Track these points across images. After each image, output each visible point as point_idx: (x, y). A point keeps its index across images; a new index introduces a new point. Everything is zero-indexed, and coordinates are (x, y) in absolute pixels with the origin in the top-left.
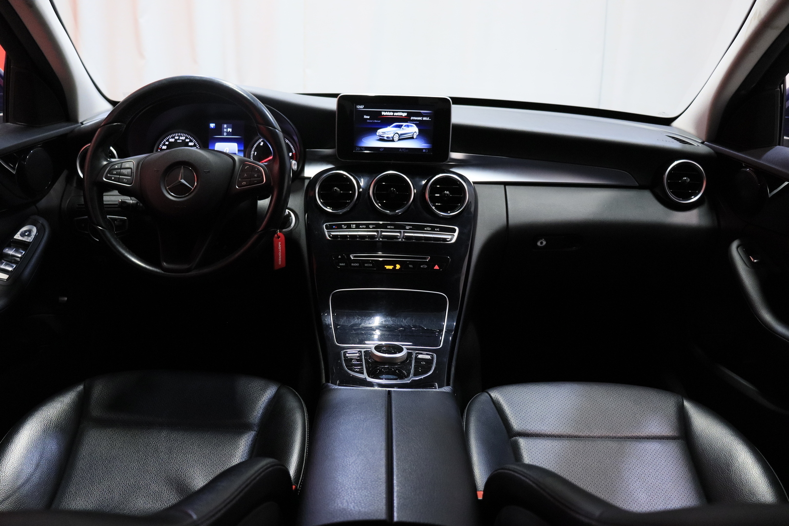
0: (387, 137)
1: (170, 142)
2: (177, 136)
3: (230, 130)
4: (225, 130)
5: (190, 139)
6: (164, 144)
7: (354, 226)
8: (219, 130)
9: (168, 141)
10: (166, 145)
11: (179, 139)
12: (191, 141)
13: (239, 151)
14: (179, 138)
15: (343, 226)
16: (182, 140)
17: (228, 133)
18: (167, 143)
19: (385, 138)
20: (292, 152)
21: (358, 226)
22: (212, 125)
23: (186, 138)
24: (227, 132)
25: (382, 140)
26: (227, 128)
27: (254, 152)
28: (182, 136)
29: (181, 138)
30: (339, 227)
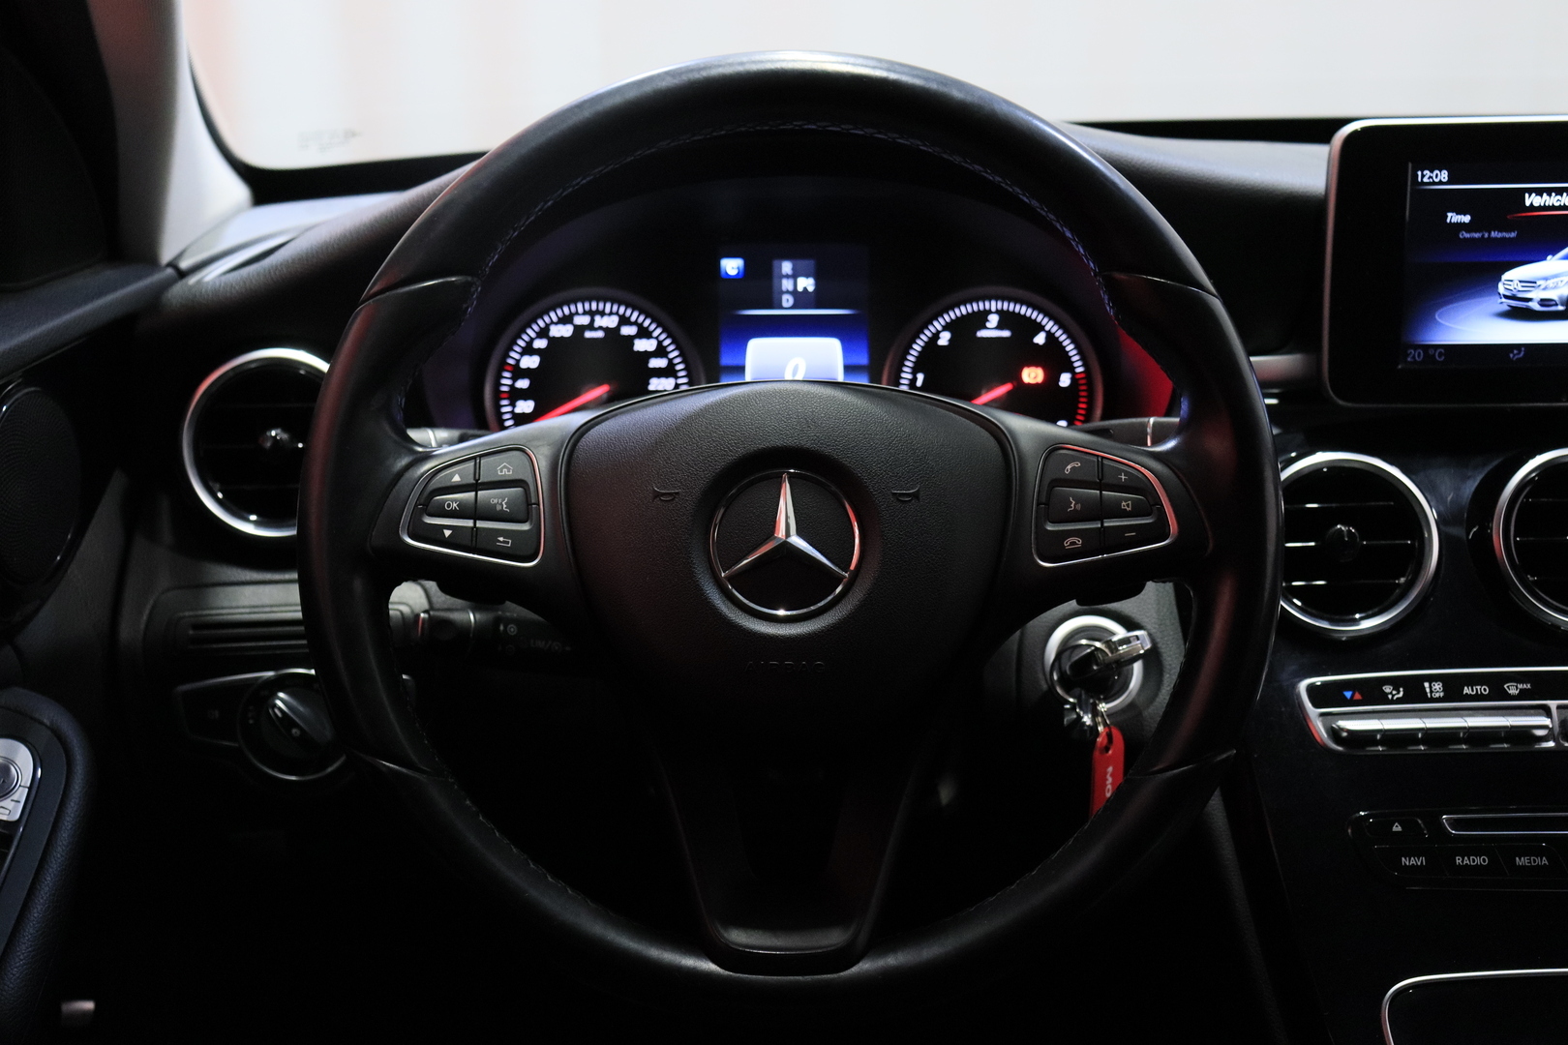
0: (1543, 302)
1: (553, 341)
2: (585, 313)
3: (806, 283)
4: (787, 285)
5: (640, 326)
6: (529, 350)
7: (1438, 686)
8: (759, 284)
9: (543, 333)
10: (538, 352)
11: (591, 327)
12: (644, 333)
13: (848, 369)
14: (592, 321)
15: (1388, 689)
16: (606, 330)
17: (801, 299)
18: (541, 344)
19: (1535, 306)
20: (1070, 369)
21: (1453, 690)
22: (731, 266)
23: (624, 321)
24: (794, 293)
25: (1520, 313)
26: (794, 276)
27: (914, 372)
28: (602, 314)
29: (599, 321)
30: (1371, 694)
